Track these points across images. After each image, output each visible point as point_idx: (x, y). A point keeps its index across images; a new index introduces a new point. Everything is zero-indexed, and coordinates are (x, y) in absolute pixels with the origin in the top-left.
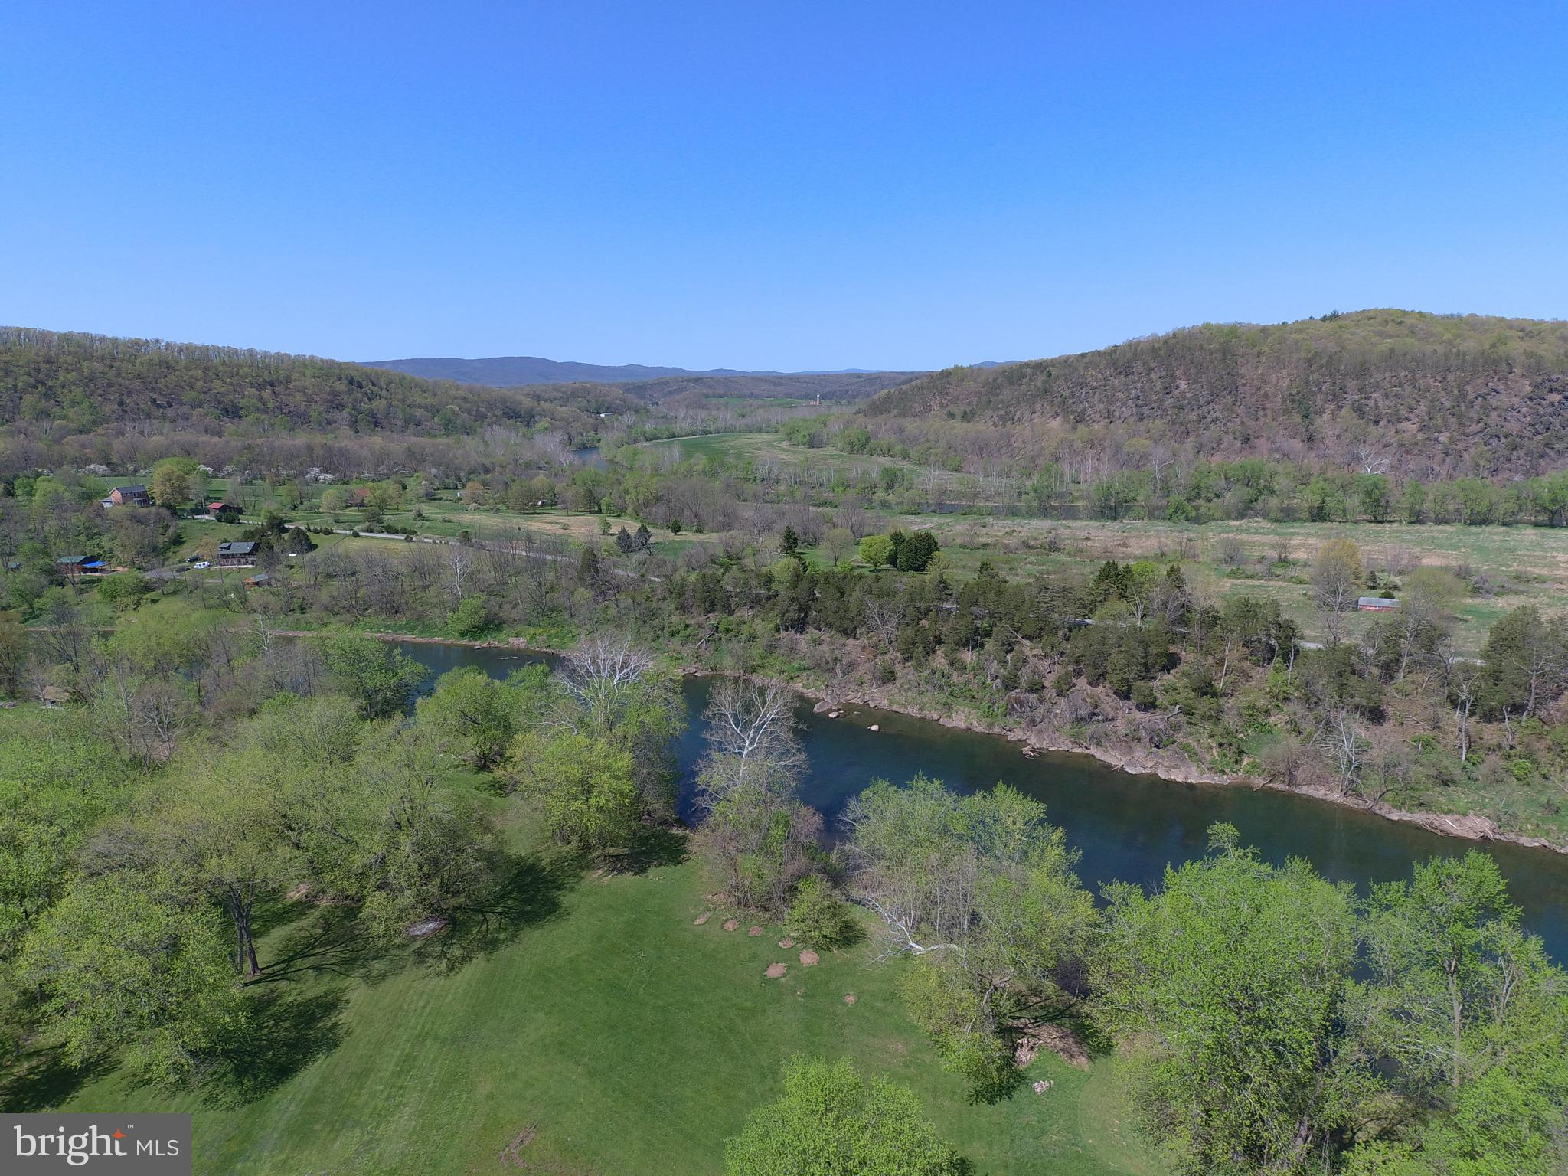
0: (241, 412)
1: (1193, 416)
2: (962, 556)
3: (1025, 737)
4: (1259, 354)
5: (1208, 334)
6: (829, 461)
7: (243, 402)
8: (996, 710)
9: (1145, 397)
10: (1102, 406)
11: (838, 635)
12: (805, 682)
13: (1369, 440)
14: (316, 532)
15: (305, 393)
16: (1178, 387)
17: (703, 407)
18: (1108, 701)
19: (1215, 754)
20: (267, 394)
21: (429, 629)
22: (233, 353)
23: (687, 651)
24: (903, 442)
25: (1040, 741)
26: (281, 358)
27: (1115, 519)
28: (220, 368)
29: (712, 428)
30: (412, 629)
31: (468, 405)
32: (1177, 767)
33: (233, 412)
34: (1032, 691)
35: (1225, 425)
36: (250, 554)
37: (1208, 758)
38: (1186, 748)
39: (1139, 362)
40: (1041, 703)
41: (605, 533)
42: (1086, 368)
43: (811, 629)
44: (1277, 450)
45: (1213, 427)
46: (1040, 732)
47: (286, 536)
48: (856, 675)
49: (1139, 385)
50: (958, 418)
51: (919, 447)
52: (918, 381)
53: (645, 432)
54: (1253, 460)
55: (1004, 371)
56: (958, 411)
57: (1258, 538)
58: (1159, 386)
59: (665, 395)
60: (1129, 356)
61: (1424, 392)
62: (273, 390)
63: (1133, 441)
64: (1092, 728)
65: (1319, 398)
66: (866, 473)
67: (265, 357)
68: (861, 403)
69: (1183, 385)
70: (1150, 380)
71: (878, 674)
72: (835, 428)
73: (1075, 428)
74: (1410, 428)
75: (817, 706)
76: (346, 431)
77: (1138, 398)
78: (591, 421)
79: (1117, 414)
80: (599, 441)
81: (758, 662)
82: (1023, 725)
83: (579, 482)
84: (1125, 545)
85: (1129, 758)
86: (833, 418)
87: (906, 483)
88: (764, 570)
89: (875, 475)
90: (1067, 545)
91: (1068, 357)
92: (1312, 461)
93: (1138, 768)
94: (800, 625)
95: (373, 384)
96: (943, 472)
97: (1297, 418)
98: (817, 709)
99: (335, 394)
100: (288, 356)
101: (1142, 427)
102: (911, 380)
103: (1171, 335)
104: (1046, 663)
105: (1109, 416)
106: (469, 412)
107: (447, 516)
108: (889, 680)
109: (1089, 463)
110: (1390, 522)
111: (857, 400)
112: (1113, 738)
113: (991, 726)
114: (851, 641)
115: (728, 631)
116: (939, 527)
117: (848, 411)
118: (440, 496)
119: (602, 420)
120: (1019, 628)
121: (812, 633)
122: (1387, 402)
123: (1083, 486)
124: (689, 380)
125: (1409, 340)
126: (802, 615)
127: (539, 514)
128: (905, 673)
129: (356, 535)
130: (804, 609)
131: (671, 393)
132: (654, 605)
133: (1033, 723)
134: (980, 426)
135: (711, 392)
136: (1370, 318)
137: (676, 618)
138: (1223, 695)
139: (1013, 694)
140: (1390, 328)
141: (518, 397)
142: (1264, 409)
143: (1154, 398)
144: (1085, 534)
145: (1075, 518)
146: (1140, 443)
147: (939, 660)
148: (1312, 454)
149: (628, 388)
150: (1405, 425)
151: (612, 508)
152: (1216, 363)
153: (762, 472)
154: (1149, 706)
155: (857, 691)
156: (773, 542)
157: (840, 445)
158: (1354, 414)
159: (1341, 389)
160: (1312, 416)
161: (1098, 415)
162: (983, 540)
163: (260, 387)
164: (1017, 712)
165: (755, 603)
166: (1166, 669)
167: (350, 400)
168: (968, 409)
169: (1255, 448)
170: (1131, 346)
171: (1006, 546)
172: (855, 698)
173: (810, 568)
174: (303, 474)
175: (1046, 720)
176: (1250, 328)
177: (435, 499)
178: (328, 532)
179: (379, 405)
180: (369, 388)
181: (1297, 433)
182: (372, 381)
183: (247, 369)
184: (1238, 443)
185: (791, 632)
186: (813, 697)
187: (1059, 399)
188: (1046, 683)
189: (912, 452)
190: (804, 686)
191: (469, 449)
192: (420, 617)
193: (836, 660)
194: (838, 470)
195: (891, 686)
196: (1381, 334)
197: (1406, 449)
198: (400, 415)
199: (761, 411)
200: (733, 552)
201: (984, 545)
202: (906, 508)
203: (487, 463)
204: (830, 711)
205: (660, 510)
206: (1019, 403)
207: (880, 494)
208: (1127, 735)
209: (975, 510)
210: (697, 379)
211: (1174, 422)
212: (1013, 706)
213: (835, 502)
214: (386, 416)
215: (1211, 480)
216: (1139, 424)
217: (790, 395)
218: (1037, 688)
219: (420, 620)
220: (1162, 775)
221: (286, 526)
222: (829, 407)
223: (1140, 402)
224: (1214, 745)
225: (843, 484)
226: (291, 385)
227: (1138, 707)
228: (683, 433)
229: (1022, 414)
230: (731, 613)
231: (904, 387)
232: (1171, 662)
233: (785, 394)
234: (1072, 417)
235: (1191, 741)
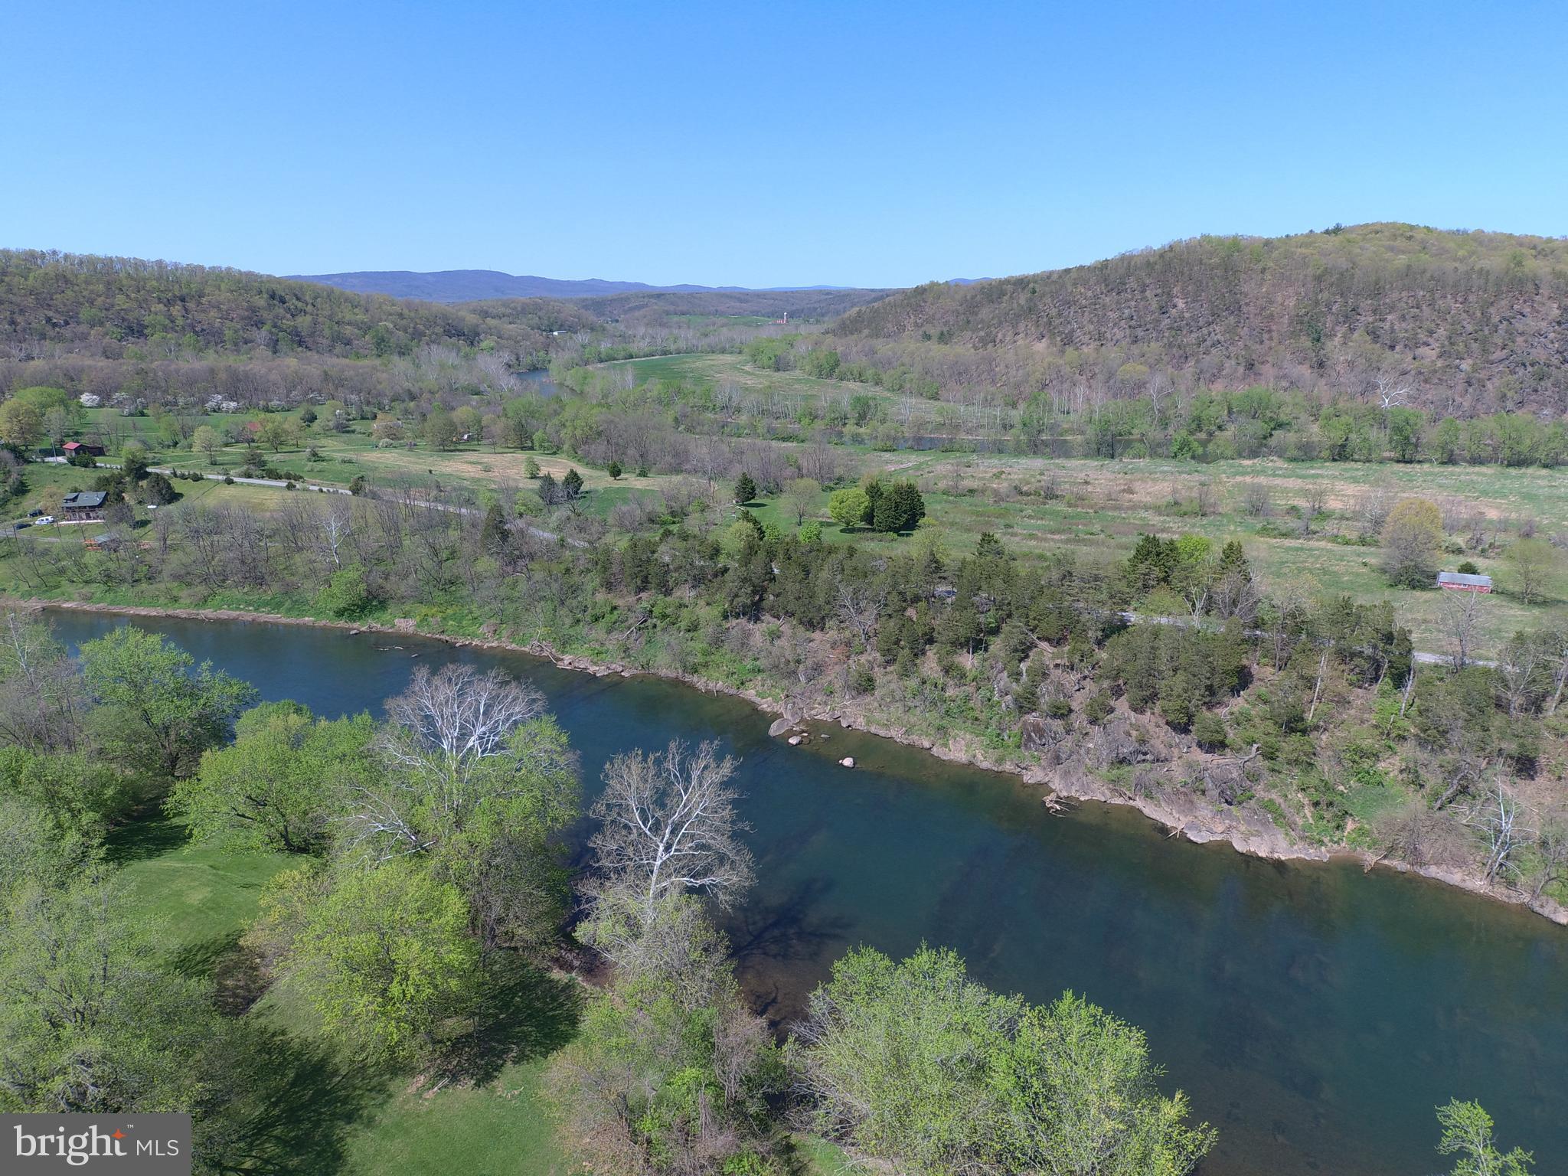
0: (146, 331)
1: (1192, 338)
2: (948, 507)
3: (1047, 779)
4: (1263, 271)
5: (1208, 247)
6: (796, 386)
7: (147, 320)
8: (1006, 738)
9: (1140, 317)
10: (1091, 327)
11: (801, 628)
12: (759, 688)
13: (1384, 366)
14: (183, 477)
15: (220, 309)
16: (1175, 306)
17: (663, 325)
18: (1161, 737)
19: (1309, 815)
20: (177, 310)
21: (299, 605)
22: (139, 265)
23: (614, 641)
24: (875, 365)
25: (1068, 787)
26: (195, 270)
27: (1113, 457)
28: (125, 282)
29: (673, 347)
30: (277, 606)
31: (404, 322)
32: (1258, 834)
33: (137, 331)
34: (1055, 716)
35: (1227, 348)
36: (100, 506)
37: (1300, 822)
38: (1269, 807)
39: (1132, 279)
40: (1068, 733)
41: (533, 477)
42: (1075, 284)
43: (767, 617)
44: (1285, 376)
45: (1214, 351)
46: (1067, 773)
47: (144, 483)
48: (824, 681)
49: (1133, 303)
50: (935, 339)
51: (892, 372)
52: (891, 298)
53: (600, 353)
54: (1260, 388)
55: (983, 288)
56: (934, 332)
57: (1278, 481)
58: (1154, 306)
59: (625, 312)
60: (1121, 271)
61: (1443, 314)
62: (184, 306)
63: (1127, 367)
64: (1137, 770)
65: (1329, 321)
66: (835, 402)
67: (177, 269)
68: (830, 323)
69: (1181, 304)
70: (1144, 298)
71: (852, 681)
72: (802, 348)
73: (1062, 352)
74: (1429, 353)
75: (774, 726)
76: (263, 351)
77: (1132, 318)
78: (542, 339)
79: (1108, 335)
80: (550, 361)
81: (700, 659)
82: (1043, 763)
83: (510, 414)
84: (1131, 491)
85: (1191, 818)
86: (800, 337)
87: (879, 414)
88: (711, 538)
89: (846, 404)
90: (1064, 489)
91: (1051, 273)
92: (1322, 390)
93: (1204, 833)
94: (754, 611)
95: (298, 299)
96: (919, 401)
97: (1306, 342)
98: (774, 730)
99: (254, 310)
100: (202, 268)
101: (1136, 350)
102: (881, 298)
103: (1167, 249)
104: (1074, 677)
105: (1100, 337)
106: (405, 331)
107: (348, 456)
108: (865, 690)
109: (1080, 391)
110: (1419, 462)
111: (826, 319)
112: (1168, 789)
113: (1000, 761)
114: (817, 635)
115: (664, 616)
116: (918, 468)
117: (816, 330)
118: (353, 427)
119: (554, 338)
120: (1036, 627)
121: (768, 622)
122: (1404, 325)
123: (1073, 417)
124: (651, 296)
125: (1424, 257)
126: (757, 598)
127: (461, 451)
128: (887, 680)
129: (230, 482)
130: (760, 591)
131: (632, 309)
132: (575, 579)
133: (1057, 760)
134: (959, 349)
135: (672, 308)
136: (1377, 232)
137: (601, 597)
138: (1316, 728)
139: (1031, 718)
140: (1400, 243)
141: (461, 314)
142: (1270, 331)
143: (1149, 318)
144: (1082, 475)
145: (1067, 455)
146: (1135, 369)
147: (930, 665)
148: (1323, 381)
149: (586, 305)
150: (1422, 351)
151: (546, 444)
152: (1216, 280)
153: (721, 400)
154: (1216, 745)
155: (826, 704)
156: (724, 492)
157: (807, 368)
158: (1368, 338)
159: (1353, 310)
160: (1323, 339)
161: (1088, 337)
162: (968, 483)
163: (169, 303)
164: (1035, 743)
165: (699, 580)
166: (1235, 691)
167: (271, 317)
168: (945, 329)
169: (1260, 374)
170: (1126, 260)
171: (996, 492)
172: (823, 714)
173: (768, 532)
174: (204, 402)
175: (1074, 757)
176: (1252, 240)
177: (348, 432)
178: (197, 478)
179: (303, 322)
180: (293, 303)
181: (1305, 359)
182: (296, 295)
183: (154, 283)
184: (1241, 369)
185: (743, 621)
186: (769, 710)
187: (1045, 320)
188: (1074, 706)
189: (885, 377)
190: (758, 694)
191: (398, 371)
192: (289, 590)
193: (799, 662)
194: (806, 398)
195: (868, 699)
196: (1391, 249)
197: (1425, 378)
198: (327, 332)
199: (725, 329)
200: (676, 506)
201: (971, 491)
202: (880, 444)
203: (415, 390)
204: (791, 733)
205: (599, 448)
206: (1000, 323)
207: (850, 428)
208: (1186, 783)
209: (957, 446)
210: (660, 295)
211: (1170, 345)
212: (1030, 736)
213: (802, 436)
214: (312, 335)
215: (1213, 411)
216: (1133, 347)
217: (756, 313)
218: (1061, 712)
219: (290, 595)
220: (1240, 846)
221: (149, 470)
222: (797, 327)
223: (1133, 323)
224: (1306, 801)
225: (811, 414)
226: (204, 301)
227: (1200, 745)
228: (641, 354)
229: (1004, 336)
230: (668, 593)
231: (876, 305)
232: (1243, 679)
233: (752, 312)
234: (1059, 339)
235: (1274, 795)
